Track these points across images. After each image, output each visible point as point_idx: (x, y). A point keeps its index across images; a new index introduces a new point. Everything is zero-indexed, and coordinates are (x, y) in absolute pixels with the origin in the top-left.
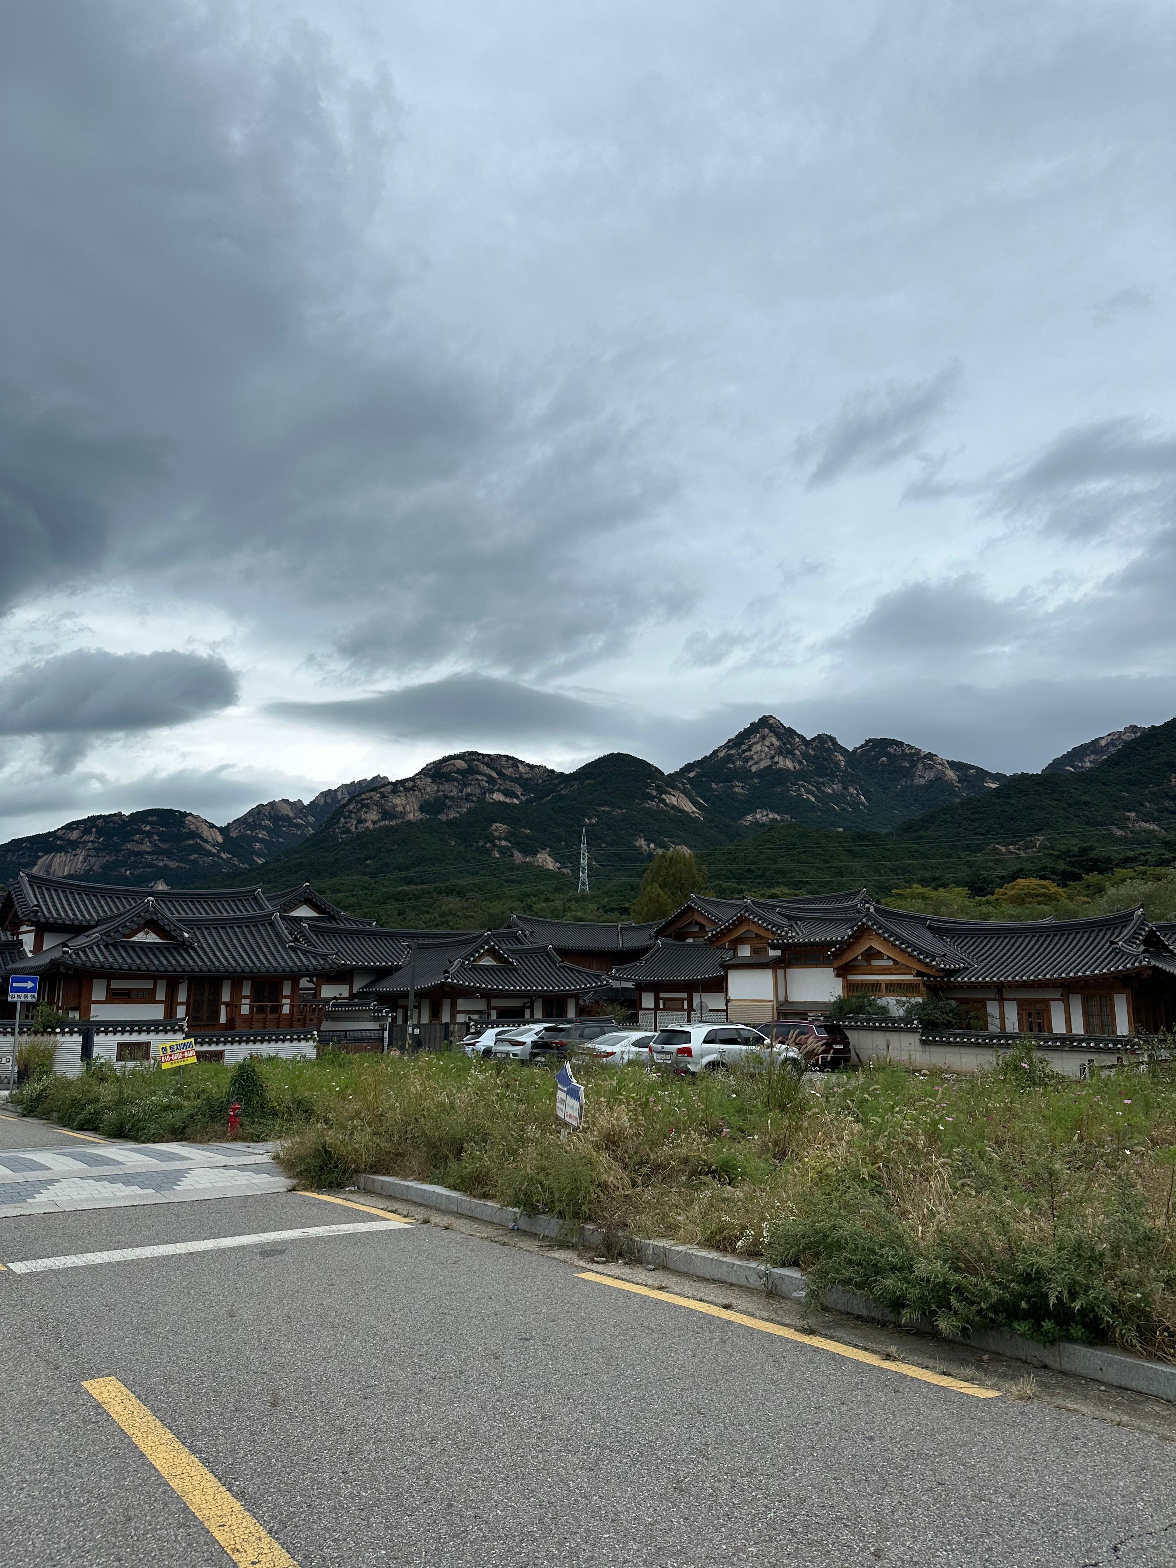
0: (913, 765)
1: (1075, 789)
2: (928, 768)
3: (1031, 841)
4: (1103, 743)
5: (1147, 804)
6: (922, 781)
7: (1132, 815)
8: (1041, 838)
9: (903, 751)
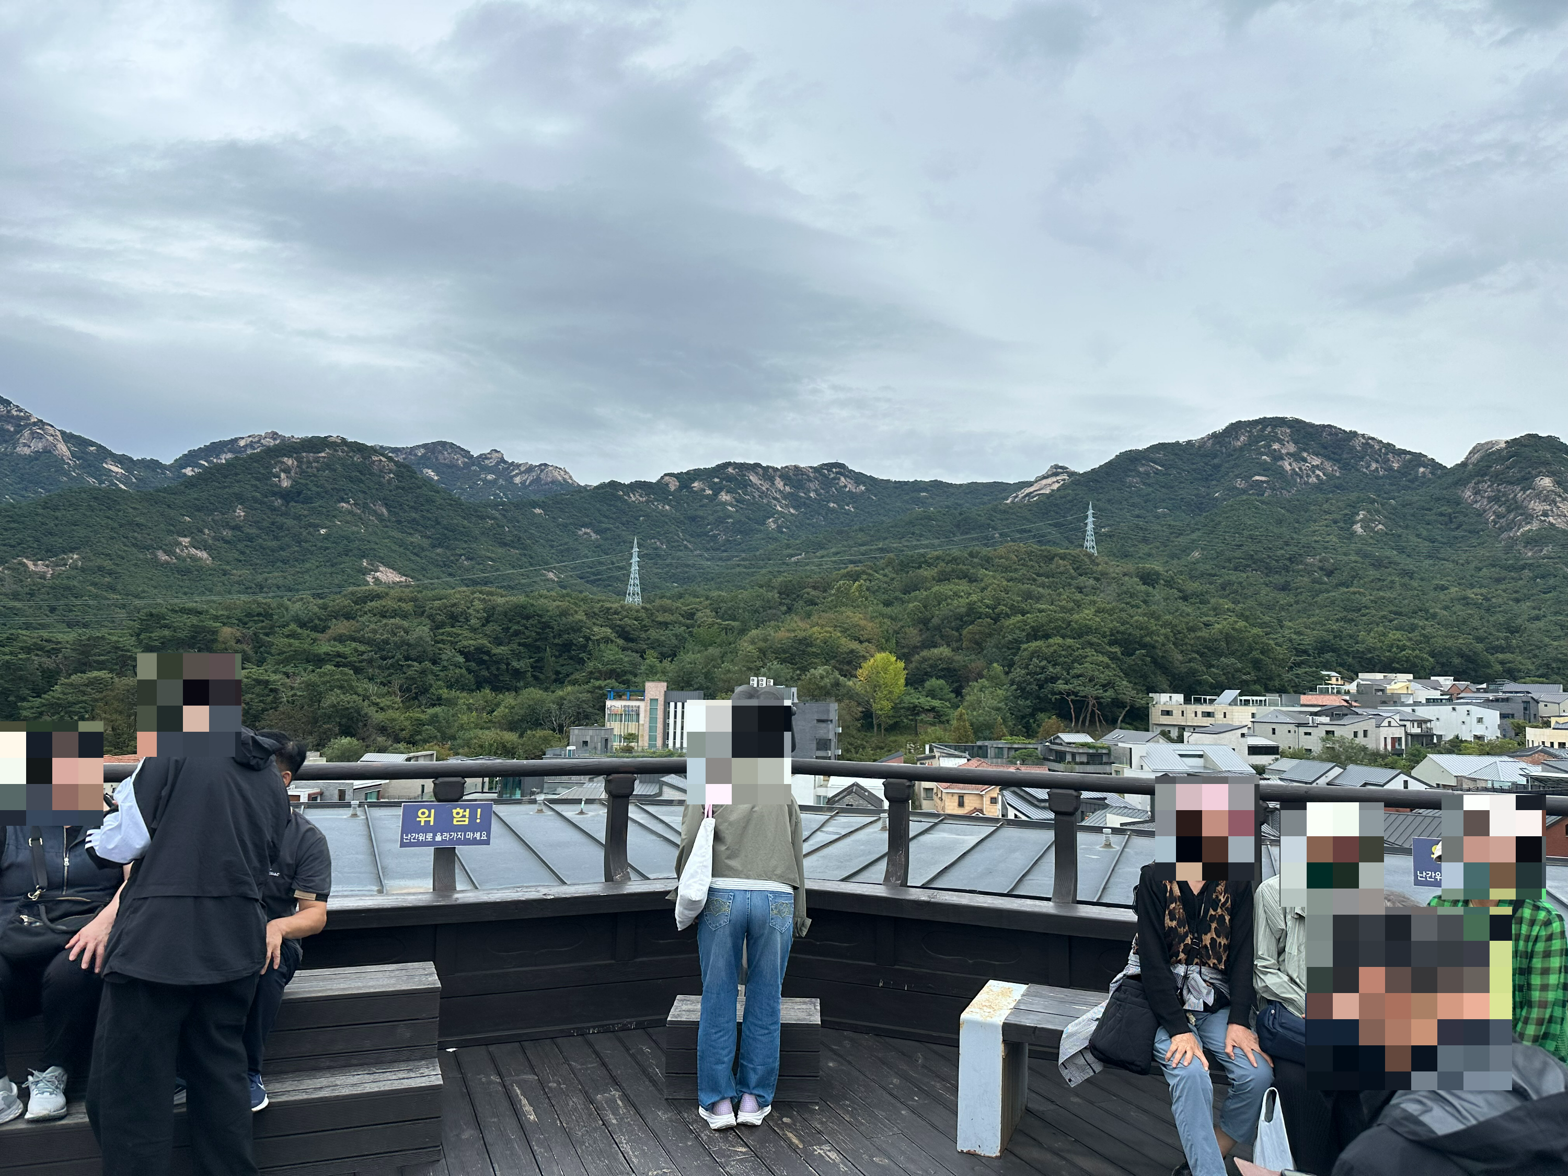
0: (19, 429)
1: (134, 508)
2: (34, 435)
3: (64, 559)
4: (242, 443)
5: (206, 531)
6: (27, 451)
7: (185, 541)
8: (75, 556)
9: (9, 412)
